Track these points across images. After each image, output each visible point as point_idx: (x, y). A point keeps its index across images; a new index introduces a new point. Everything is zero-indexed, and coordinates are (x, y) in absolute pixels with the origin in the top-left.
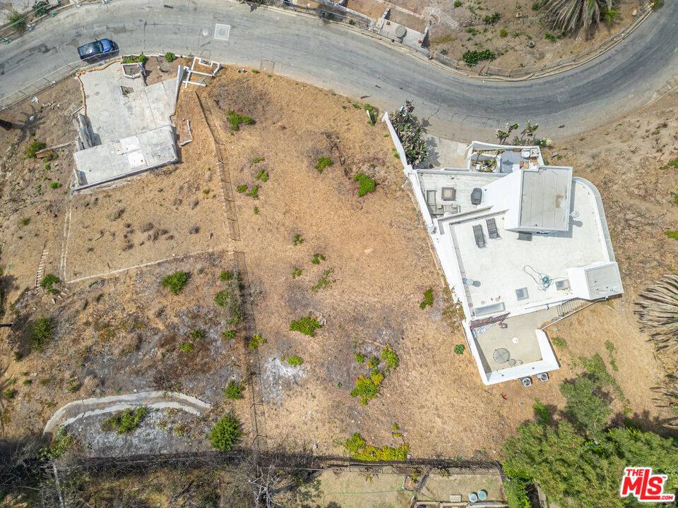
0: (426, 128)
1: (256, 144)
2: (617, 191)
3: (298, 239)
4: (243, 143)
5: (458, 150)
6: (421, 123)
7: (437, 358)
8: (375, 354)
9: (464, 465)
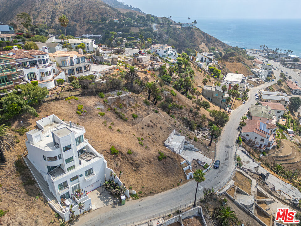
0: (112, 206)
1: (151, 152)
2: (23, 204)
3: (119, 131)
4: (154, 151)
5: (95, 206)
6: (115, 206)
7: (68, 116)
8: (83, 113)
9: (52, 100)
